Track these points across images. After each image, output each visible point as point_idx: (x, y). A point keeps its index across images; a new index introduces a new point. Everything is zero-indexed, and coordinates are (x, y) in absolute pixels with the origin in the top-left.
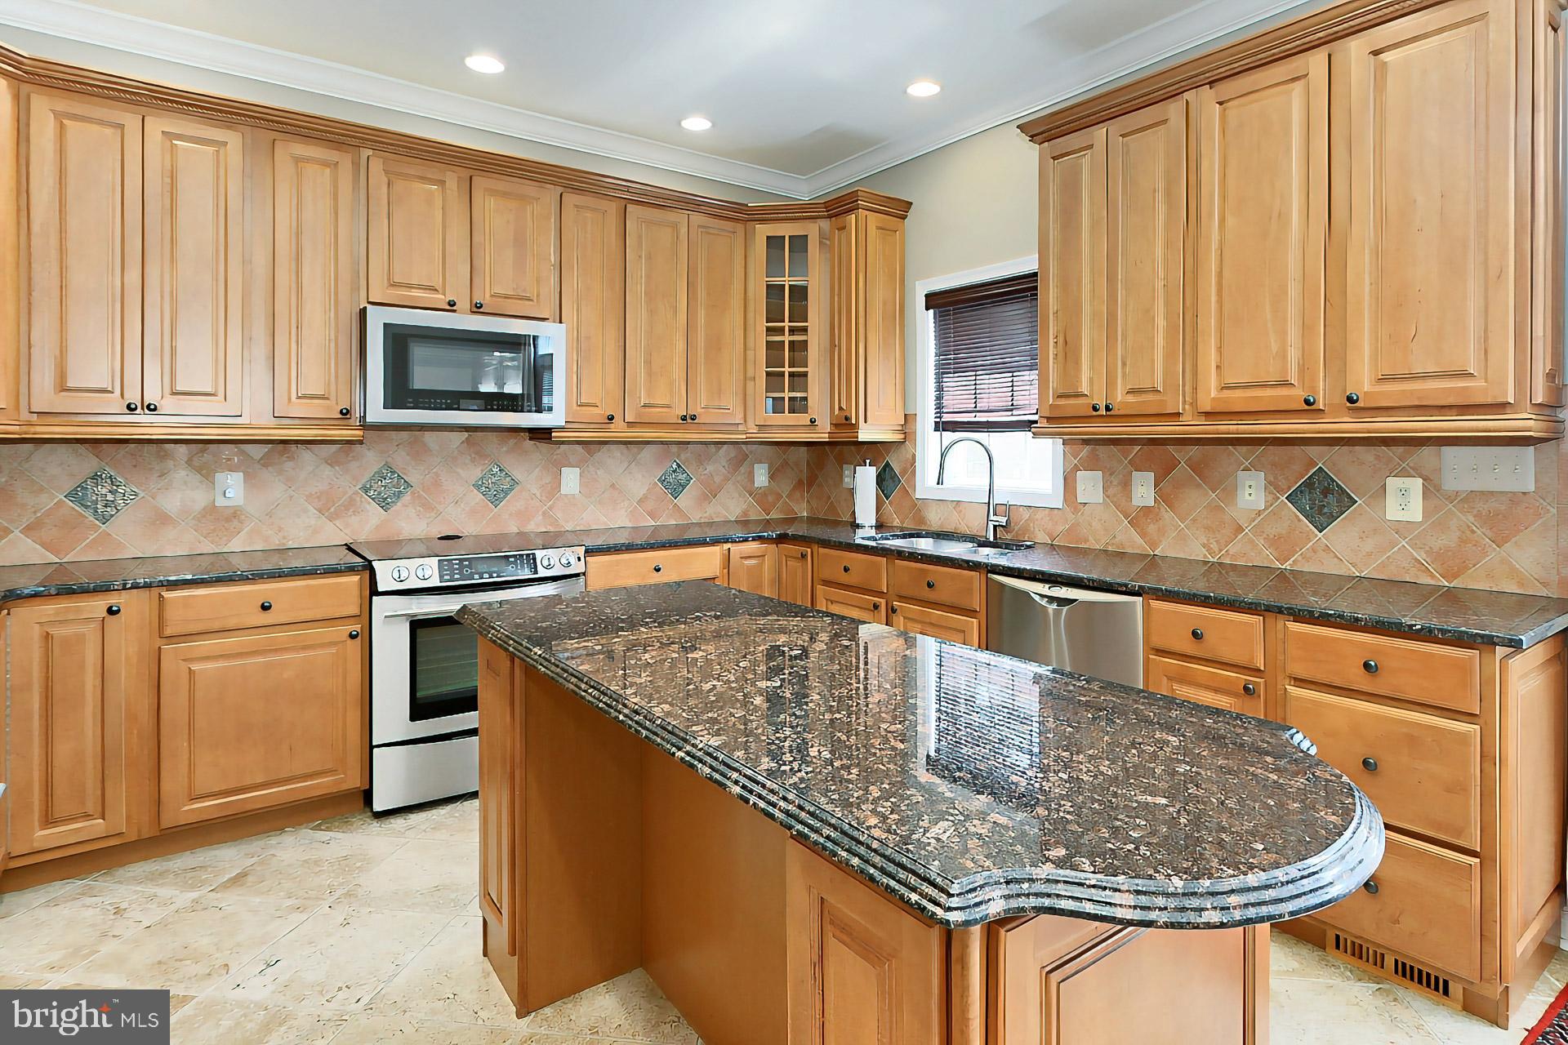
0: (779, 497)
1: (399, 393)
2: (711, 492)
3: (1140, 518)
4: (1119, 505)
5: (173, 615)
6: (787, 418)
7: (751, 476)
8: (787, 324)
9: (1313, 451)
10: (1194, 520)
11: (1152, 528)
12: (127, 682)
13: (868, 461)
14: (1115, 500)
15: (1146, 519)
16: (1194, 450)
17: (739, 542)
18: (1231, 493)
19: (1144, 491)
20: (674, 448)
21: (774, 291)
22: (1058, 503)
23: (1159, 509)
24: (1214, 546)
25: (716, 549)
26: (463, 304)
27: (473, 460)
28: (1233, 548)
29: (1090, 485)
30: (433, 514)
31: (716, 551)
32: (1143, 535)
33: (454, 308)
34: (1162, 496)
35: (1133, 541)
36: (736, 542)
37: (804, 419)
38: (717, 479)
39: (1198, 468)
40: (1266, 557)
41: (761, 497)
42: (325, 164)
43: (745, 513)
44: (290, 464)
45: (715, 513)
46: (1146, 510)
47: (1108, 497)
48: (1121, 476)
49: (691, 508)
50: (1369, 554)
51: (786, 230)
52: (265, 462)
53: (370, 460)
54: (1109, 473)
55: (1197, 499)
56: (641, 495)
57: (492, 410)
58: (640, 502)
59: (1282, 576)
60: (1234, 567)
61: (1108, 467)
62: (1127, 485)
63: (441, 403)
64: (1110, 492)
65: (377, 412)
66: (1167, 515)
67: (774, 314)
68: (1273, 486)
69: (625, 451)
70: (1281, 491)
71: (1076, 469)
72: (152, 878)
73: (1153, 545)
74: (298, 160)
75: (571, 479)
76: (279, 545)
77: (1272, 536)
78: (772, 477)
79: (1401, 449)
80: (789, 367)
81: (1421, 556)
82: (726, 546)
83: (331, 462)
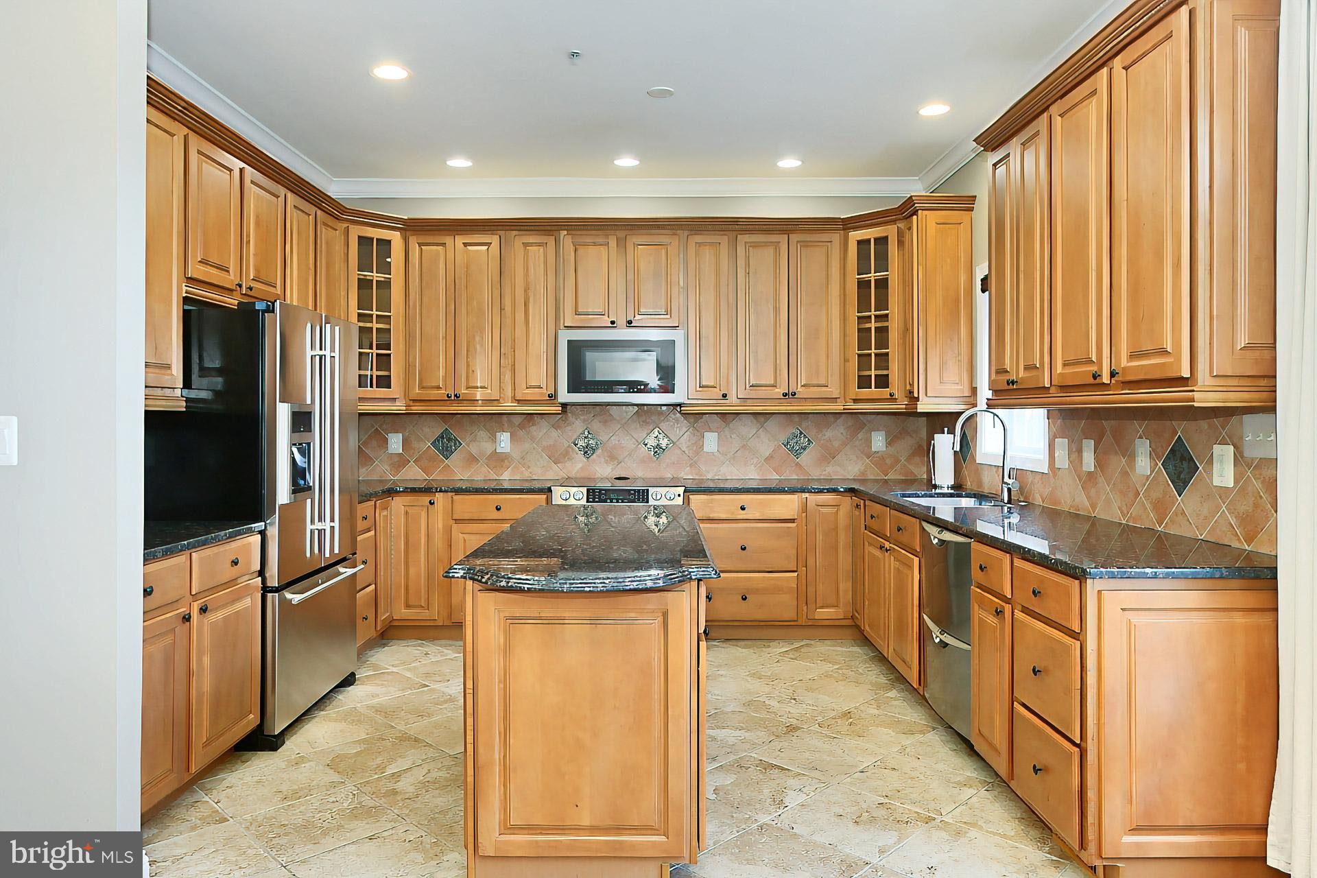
0: (897, 461)
1: (578, 382)
2: (829, 455)
4: (1077, 470)
5: (457, 507)
6: (873, 391)
7: (868, 442)
8: (873, 313)
10: (1114, 484)
11: (1093, 492)
12: (438, 541)
13: (946, 429)
14: (1075, 465)
15: (1089, 482)
17: (815, 492)
18: (1132, 460)
20: (796, 418)
21: (863, 285)
22: (1046, 468)
23: (1097, 474)
24: (1124, 509)
25: (795, 497)
26: (622, 321)
27: (641, 426)
28: (1134, 511)
29: (1061, 451)
30: (615, 462)
31: (794, 499)
32: (1089, 498)
33: (615, 325)
34: (1099, 463)
35: (1084, 504)
36: (811, 492)
37: (885, 392)
38: (836, 444)
39: (1115, 436)
40: (1151, 520)
41: (880, 461)
42: (539, 245)
43: (863, 473)
44: (534, 428)
45: (833, 472)
46: (1090, 475)
47: (1071, 463)
48: (1077, 443)
49: (811, 466)
50: (1206, 518)
51: (870, 233)
52: (521, 426)
53: (577, 426)
54: (1071, 440)
55: (1116, 465)
56: (767, 454)
57: (634, 392)
58: (767, 459)
60: (1135, 529)
61: (1070, 434)
62: (1080, 453)
63: (601, 389)
64: (1072, 457)
65: (564, 396)
66: (1101, 479)
67: (863, 304)
68: (1154, 454)
69: (755, 421)
70: (1159, 458)
71: (1055, 436)
72: (445, 646)
73: (1094, 507)
74: (526, 245)
75: (711, 441)
76: (528, 477)
77: (1154, 500)
78: (889, 443)
80: (875, 349)
81: (1234, 519)
82: (805, 495)
83: (556, 427)
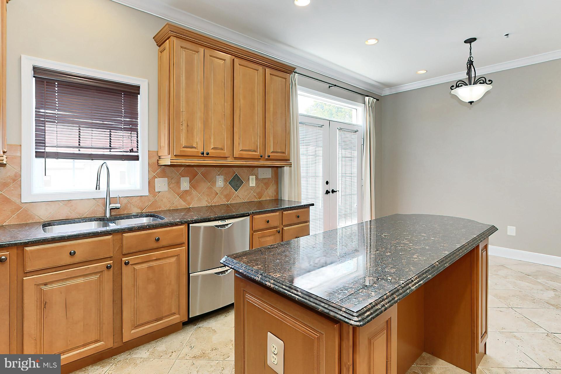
3: (183, 195)
4: (175, 191)
9: (235, 169)
10: (203, 193)
11: (188, 198)
14: (173, 189)
15: (186, 195)
16: (203, 169)
18: (214, 183)
19: (185, 184)
22: (147, 193)
23: (191, 190)
24: (210, 201)
28: (215, 200)
29: (161, 184)
32: (185, 201)
34: (193, 186)
35: (182, 204)
39: (204, 175)
40: (224, 201)
46: (186, 191)
47: (170, 188)
48: (176, 179)
50: (246, 196)
54: (170, 179)
55: (204, 186)
59: (227, 205)
60: (215, 206)
61: (170, 176)
62: (178, 183)
64: (171, 186)
66: (194, 192)
68: (225, 180)
70: (227, 181)
71: (155, 177)
73: (189, 204)
77: (225, 195)
79: (251, 169)
81: (255, 194)
